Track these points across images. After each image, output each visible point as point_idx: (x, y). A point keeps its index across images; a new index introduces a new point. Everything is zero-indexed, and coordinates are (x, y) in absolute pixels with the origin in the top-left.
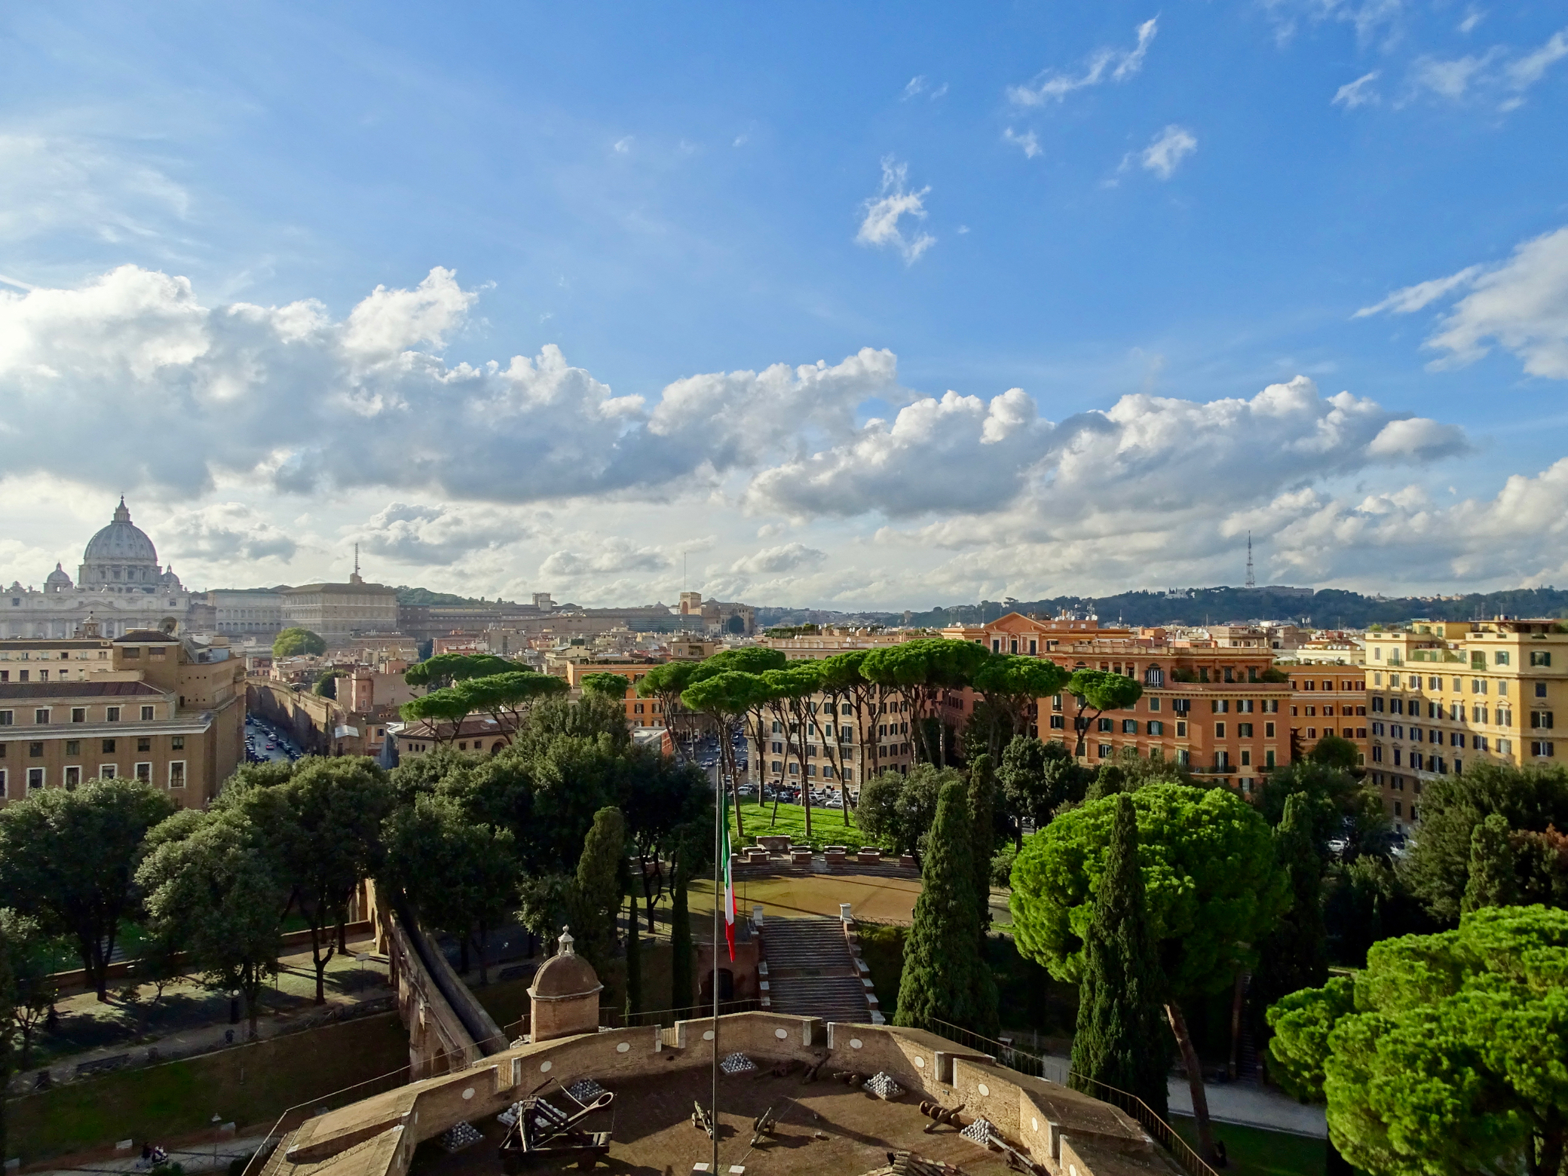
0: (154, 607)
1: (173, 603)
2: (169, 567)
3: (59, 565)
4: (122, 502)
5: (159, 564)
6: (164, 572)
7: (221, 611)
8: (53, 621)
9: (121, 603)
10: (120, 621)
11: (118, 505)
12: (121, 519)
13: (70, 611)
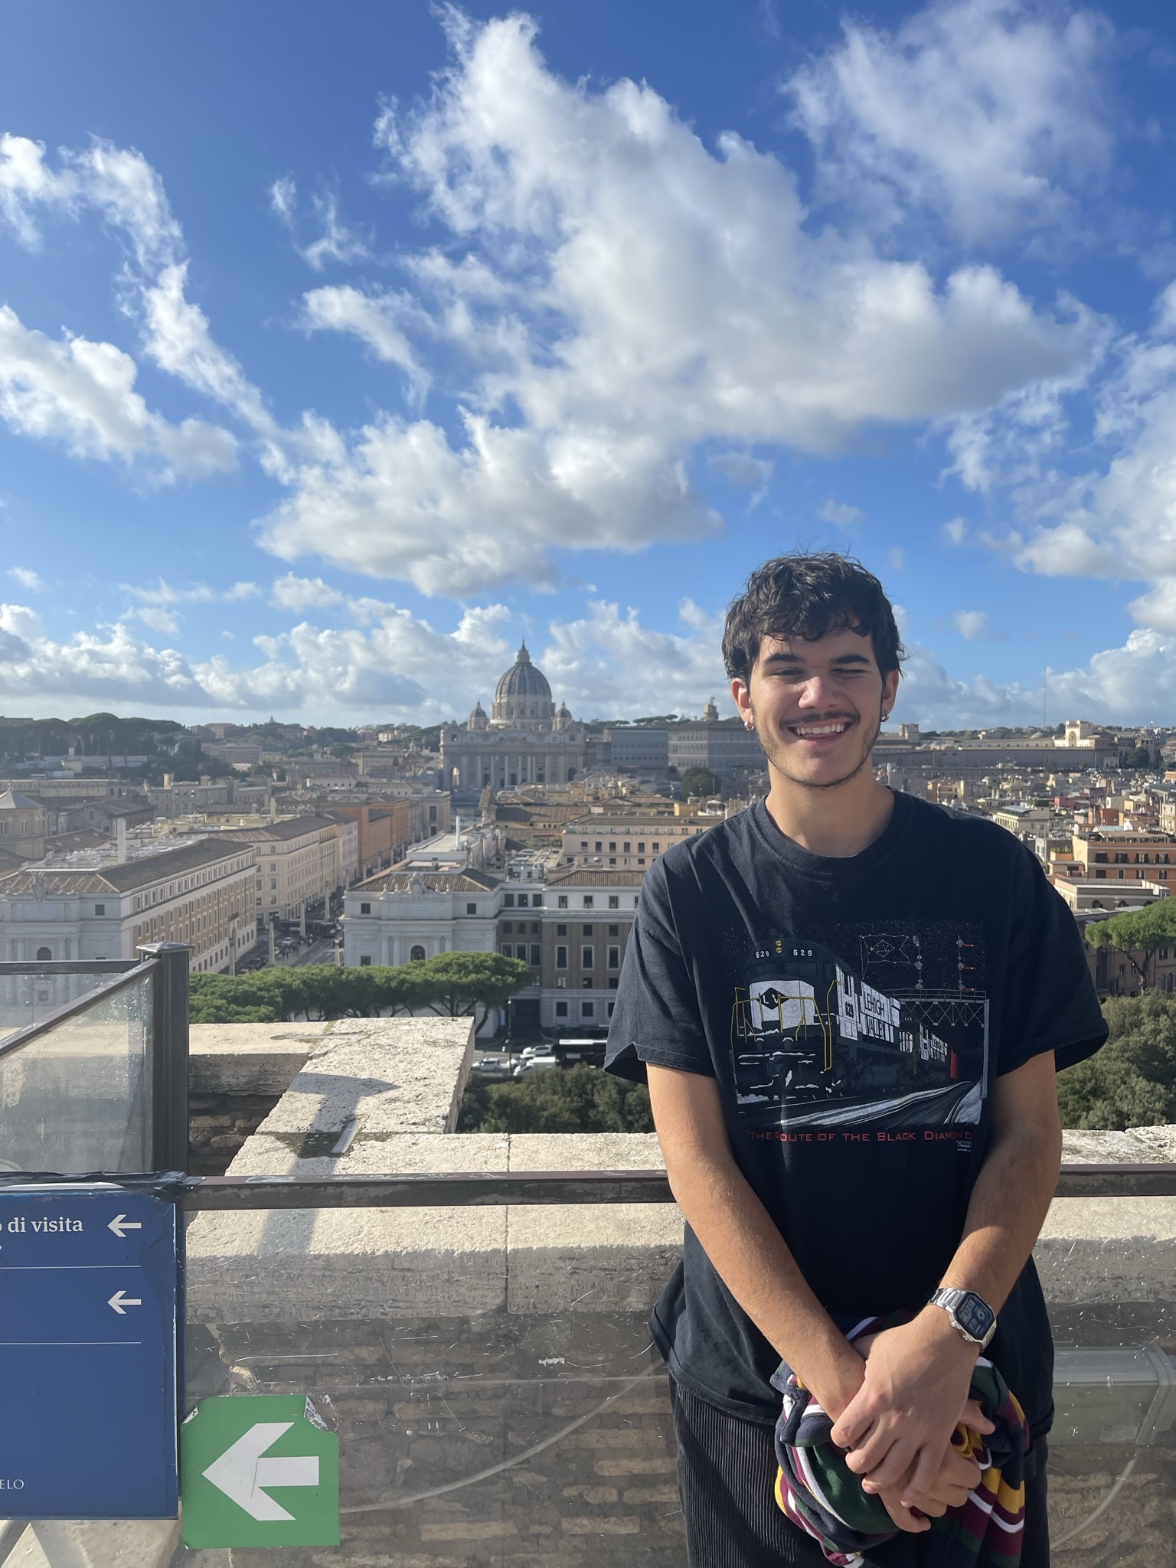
0: (558, 741)
1: (572, 739)
2: (564, 704)
3: (479, 704)
4: (524, 647)
5: (553, 701)
6: (558, 708)
7: (615, 746)
8: (482, 754)
9: (532, 739)
10: (532, 754)
11: (520, 648)
12: (524, 660)
13: (493, 745)
